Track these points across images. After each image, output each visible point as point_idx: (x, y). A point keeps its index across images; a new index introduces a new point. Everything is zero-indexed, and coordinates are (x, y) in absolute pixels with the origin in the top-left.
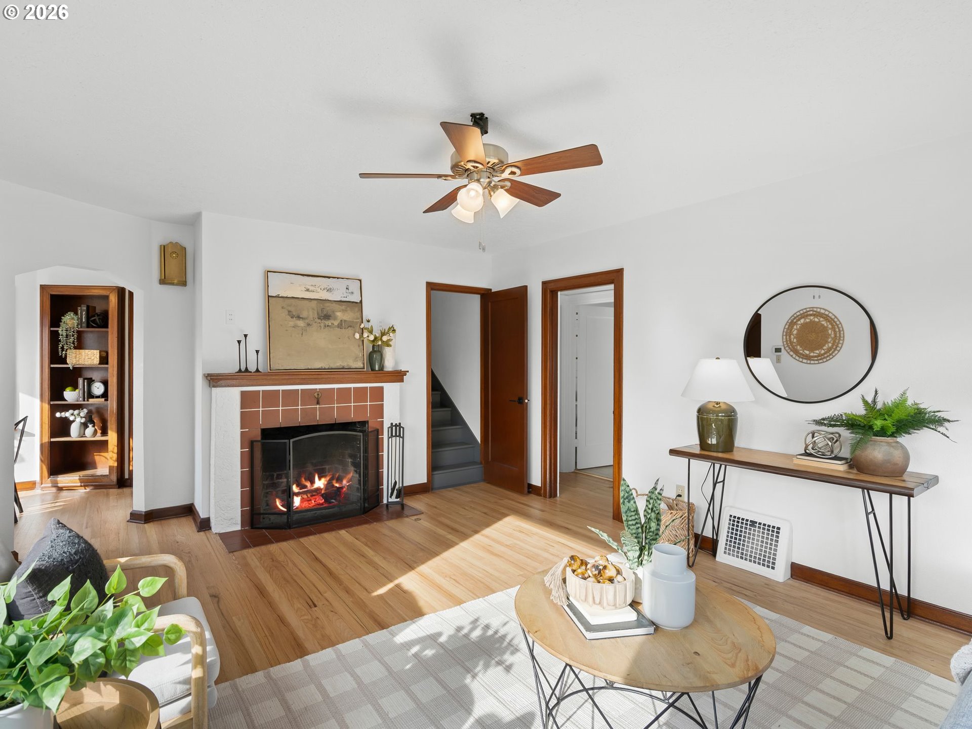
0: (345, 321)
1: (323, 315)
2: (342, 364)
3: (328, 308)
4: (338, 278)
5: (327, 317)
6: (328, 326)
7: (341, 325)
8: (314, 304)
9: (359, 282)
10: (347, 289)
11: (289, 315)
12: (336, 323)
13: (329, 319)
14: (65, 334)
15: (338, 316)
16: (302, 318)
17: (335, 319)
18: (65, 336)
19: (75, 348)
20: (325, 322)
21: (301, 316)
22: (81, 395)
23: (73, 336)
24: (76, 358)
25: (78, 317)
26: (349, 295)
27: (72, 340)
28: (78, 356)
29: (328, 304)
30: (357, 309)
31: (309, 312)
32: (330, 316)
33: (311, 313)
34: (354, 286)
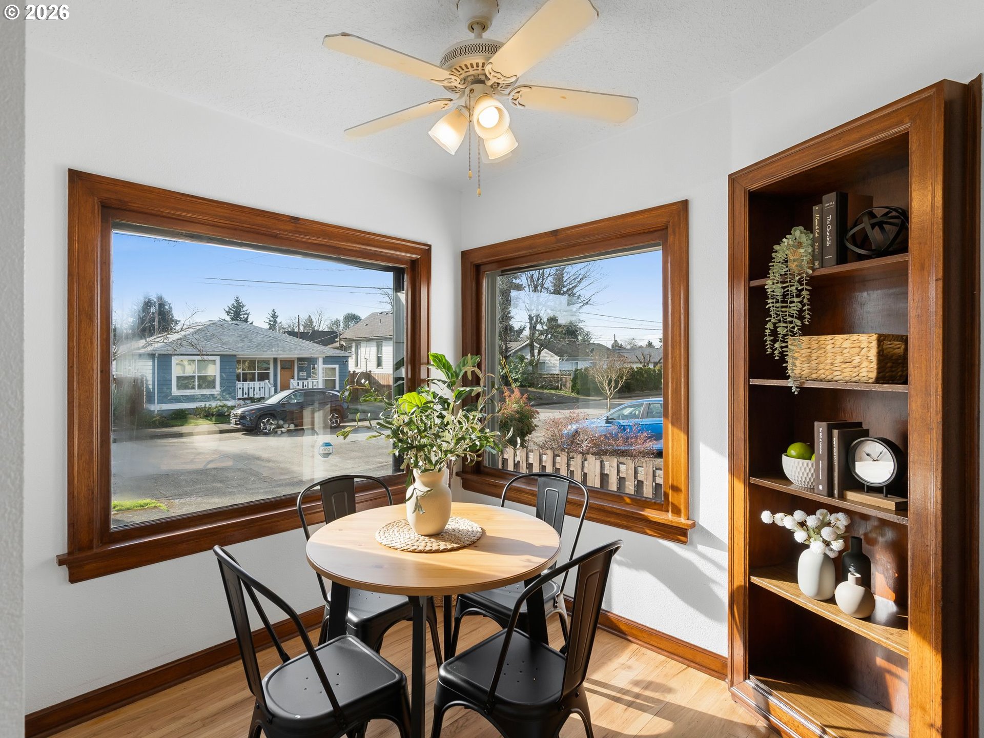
14: (779, 292)
18: (779, 298)
19: (806, 331)
22: (822, 476)
23: (798, 296)
24: (809, 361)
25: (814, 240)
27: (794, 308)
28: (814, 356)
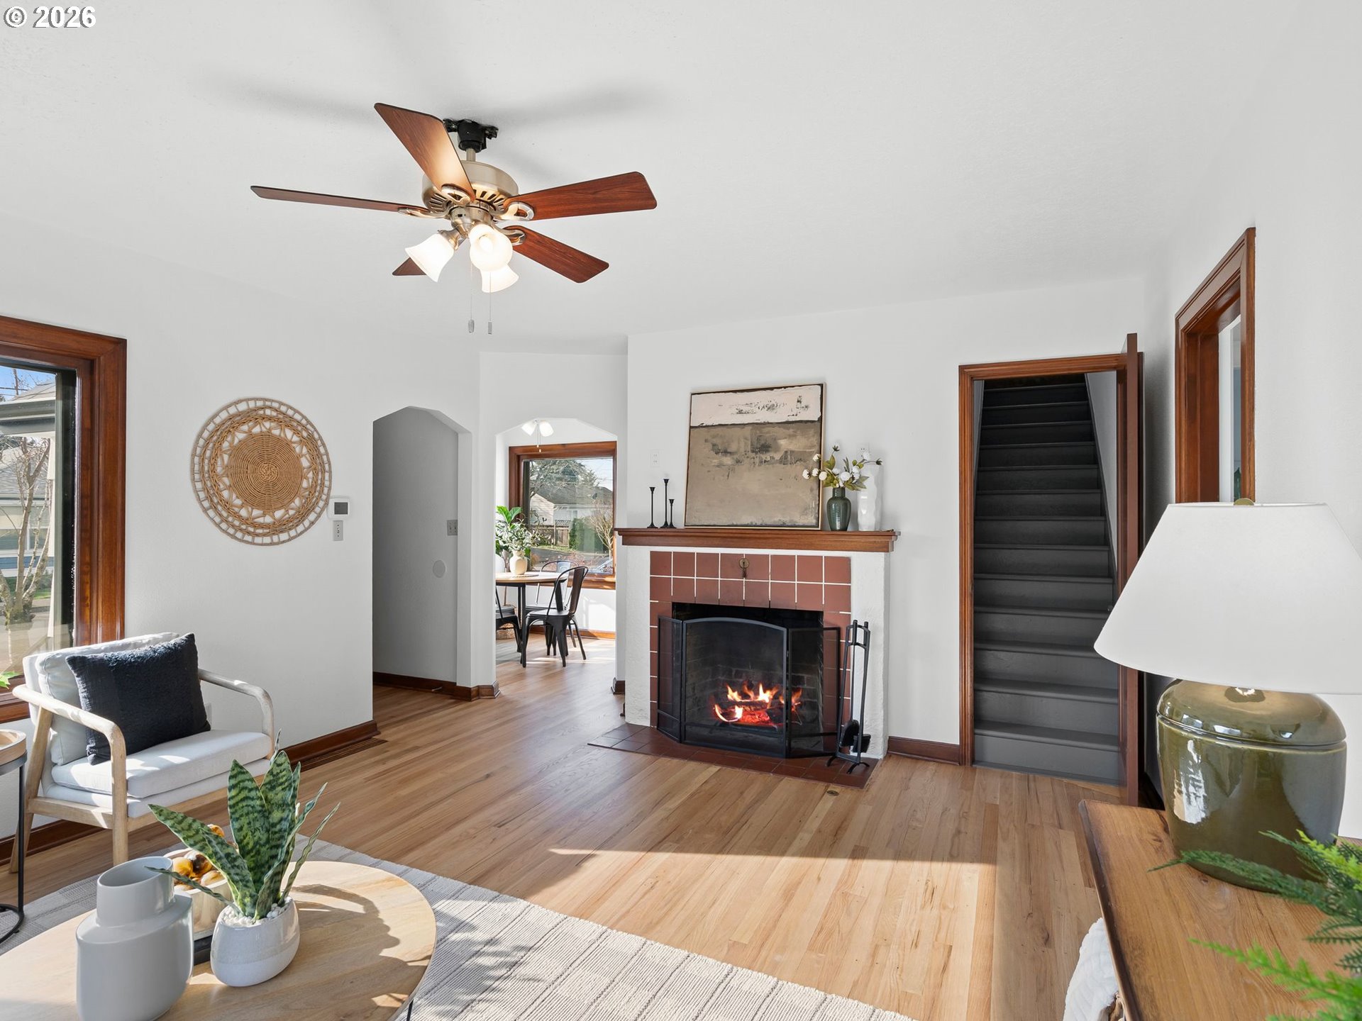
0: (792, 452)
1: (759, 446)
2: (782, 519)
3: (768, 435)
4: (785, 387)
5: (765, 448)
6: (765, 461)
7: (786, 458)
8: (748, 430)
9: (819, 387)
10: (798, 401)
11: (713, 450)
12: (777, 456)
13: (767, 451)
15: (781, 445)
16: (730, 453)
17: (777, 449)
20: (761, 455)
21: (729, 450)
26: (801, 410)
29: (766, 430)
30: (812, 432)
31: (740, 444)
32: (769, 447)
33: (742, 445)
34: (812, 396)
